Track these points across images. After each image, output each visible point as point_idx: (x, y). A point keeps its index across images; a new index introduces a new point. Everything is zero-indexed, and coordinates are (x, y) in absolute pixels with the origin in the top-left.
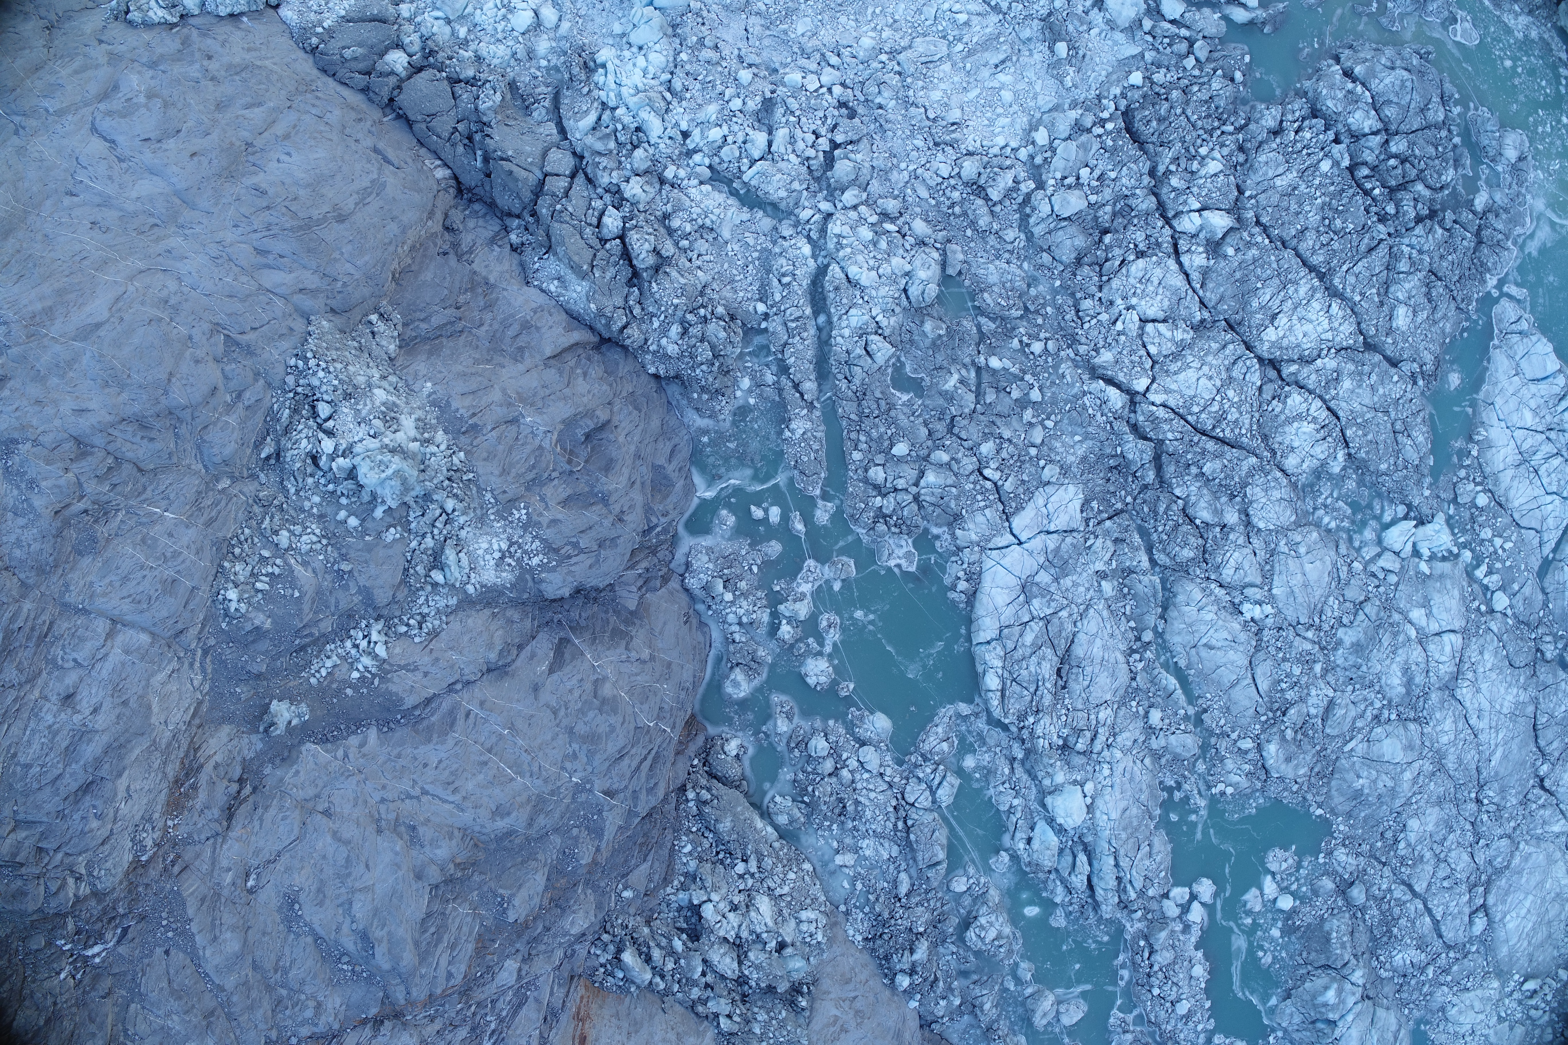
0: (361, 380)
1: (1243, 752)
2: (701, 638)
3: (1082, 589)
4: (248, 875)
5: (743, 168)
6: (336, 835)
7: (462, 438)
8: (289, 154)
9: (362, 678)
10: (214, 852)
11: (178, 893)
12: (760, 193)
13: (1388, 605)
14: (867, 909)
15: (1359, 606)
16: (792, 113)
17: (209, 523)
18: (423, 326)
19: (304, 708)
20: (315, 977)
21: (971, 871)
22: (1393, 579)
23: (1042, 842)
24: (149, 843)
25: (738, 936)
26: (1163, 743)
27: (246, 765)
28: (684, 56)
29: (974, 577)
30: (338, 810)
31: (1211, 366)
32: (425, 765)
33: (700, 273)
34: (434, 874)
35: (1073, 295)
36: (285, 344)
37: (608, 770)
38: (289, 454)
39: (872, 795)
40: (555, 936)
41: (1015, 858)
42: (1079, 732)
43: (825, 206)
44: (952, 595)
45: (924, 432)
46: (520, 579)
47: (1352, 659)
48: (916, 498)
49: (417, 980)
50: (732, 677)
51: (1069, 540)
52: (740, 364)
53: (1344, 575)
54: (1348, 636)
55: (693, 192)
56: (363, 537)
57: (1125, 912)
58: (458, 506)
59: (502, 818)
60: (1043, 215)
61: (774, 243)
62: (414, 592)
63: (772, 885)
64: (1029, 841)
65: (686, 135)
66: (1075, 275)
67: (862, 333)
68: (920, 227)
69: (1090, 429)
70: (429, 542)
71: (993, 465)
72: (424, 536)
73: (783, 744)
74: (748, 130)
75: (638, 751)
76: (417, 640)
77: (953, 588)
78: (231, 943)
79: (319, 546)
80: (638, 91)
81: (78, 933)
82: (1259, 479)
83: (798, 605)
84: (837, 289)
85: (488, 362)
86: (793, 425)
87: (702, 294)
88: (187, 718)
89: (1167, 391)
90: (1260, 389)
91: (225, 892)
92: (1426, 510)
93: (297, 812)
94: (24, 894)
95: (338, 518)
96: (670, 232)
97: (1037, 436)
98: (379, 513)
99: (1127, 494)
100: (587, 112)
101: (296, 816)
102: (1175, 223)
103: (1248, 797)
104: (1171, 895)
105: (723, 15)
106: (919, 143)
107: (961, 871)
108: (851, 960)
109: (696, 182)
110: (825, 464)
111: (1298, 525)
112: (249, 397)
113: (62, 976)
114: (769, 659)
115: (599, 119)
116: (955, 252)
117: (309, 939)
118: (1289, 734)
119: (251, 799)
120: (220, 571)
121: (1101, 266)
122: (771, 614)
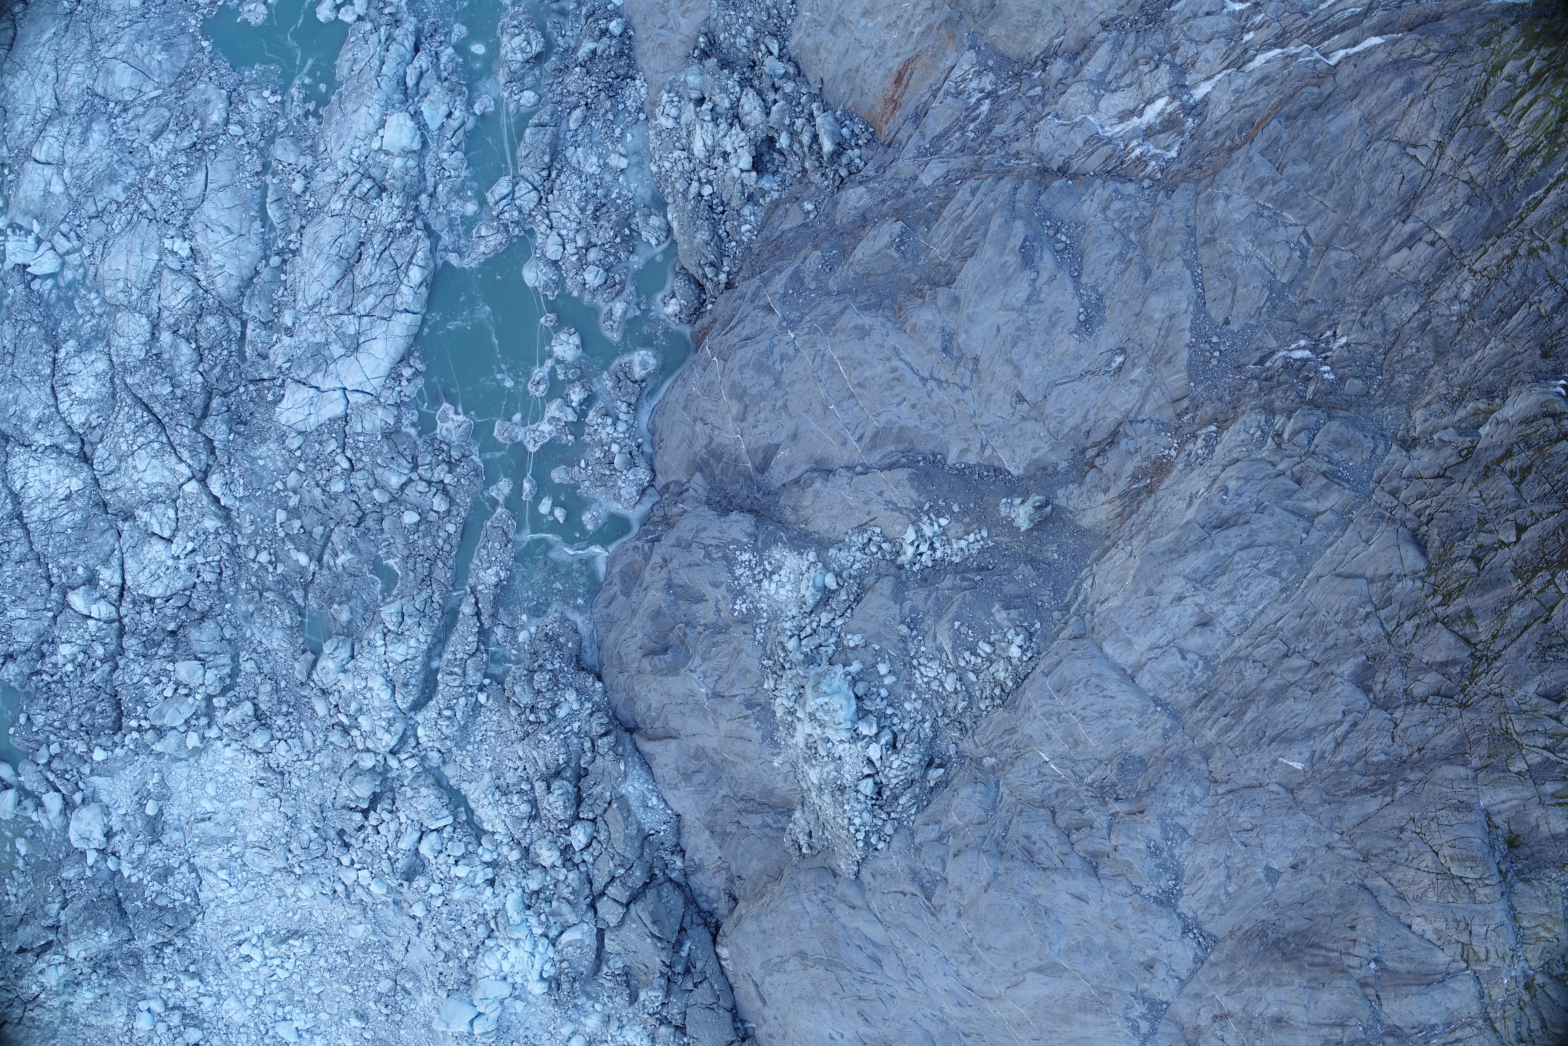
0: (827, 798)
1: (242, 124)
2: (657, 419)
3: (310, 326)
4: (1120, 368)
5: (449, 829)
6: (1018, 373)
7: (762, 701)
8: (832, 1038)
9: (938, 516)
10: (1142, 406)
11: (1191, 378)
12: (446, 800)
13: (76, 206)
14: (621, 107)
15: (98, 215)
16: (389, 858)
17: (1012, 731)
18: (769, 821)
19: (1003, 511)
20: (1097, 239)
21: (512, 107)
22: (64, 228)
23: (437, 109)
24: (1200, 442)
25: (731, 125)
26: (302, 158)
27: (1080, 479)
28: (466, 953)
29: (394, 375)
30: (1008, 397)
31: (130, 478)
32: (914, 406)
33: (521, 753)
34: (943, 295)
35: (220, 590)
36: (882, 864)
37: (762, 332)
38: (915, 760)
39: (566, 212)
40: (881, 192)
41: (470, 104)
42: (364, 198)
43: (393, 763)
44: (421, 367)
45: (386, 525)
46: (767, 546)
47: (121, 170)
48: (415, 468)
49: (1001, 199)
50: (643, 372)
51: (303, 375)
52: (522, 656)
53: (100, 247)
54: (117, 192)
55: (500, 828)
56: (881, 650)
57: (399, 17)
58: (784, 639)
59: (863, 326)
60: (214, 671)
61: (449, 750)
62: (860, 577)
63: (686, 163)
64: (449, 115)
65: (491, 883)
66: (211, 607)
67: (400, 636)
68: (321, 708)
69: (248, 465)
70: (825, 618)
71: (338, 469)
72: (827, 626)
73: (627, 291)
74: (433, 861)
75: (732, 338)
76: (878, 530)
77: (417, 373)
78: (1157, 305)
79: (922, 660)
80: (517, 942)
81: (1308, 379)
82: (131, 361)
83: (557, 414)
84: (406, 685)
85: (725, 760)
86: (494, 580)
87: (527, 734)
88: (1113, 551)
89: (173, 471)
90: (101, 441)
91: (1145, 360)
92: (17, 277)
93: (1047, 412)
94: (1334, 442)
95: (894, 679)
96: (534, 803)
97: (293, 479)
98: (855, 667)
99: (240, 395)
100: (570, 944)
101: (1050, 408)
102: (114, 615)
103: (255, 81)
104: (354, 17)
105: (422, 974)
106: (296, 782)
107: (523, 110)
108: (652, 65)
109: (496, 837)
110: (483, 532)
111: (117, 308)
112: (932, 832)
113: (1344, 340)
114: (605, 375)
115: (562, 933)
116: (300, 672)
117: (1084, 279)
118: (196, 125)
119: (1089, 443)
120: (1020, 680)
121: (187, 605)
122: (586, 416)
